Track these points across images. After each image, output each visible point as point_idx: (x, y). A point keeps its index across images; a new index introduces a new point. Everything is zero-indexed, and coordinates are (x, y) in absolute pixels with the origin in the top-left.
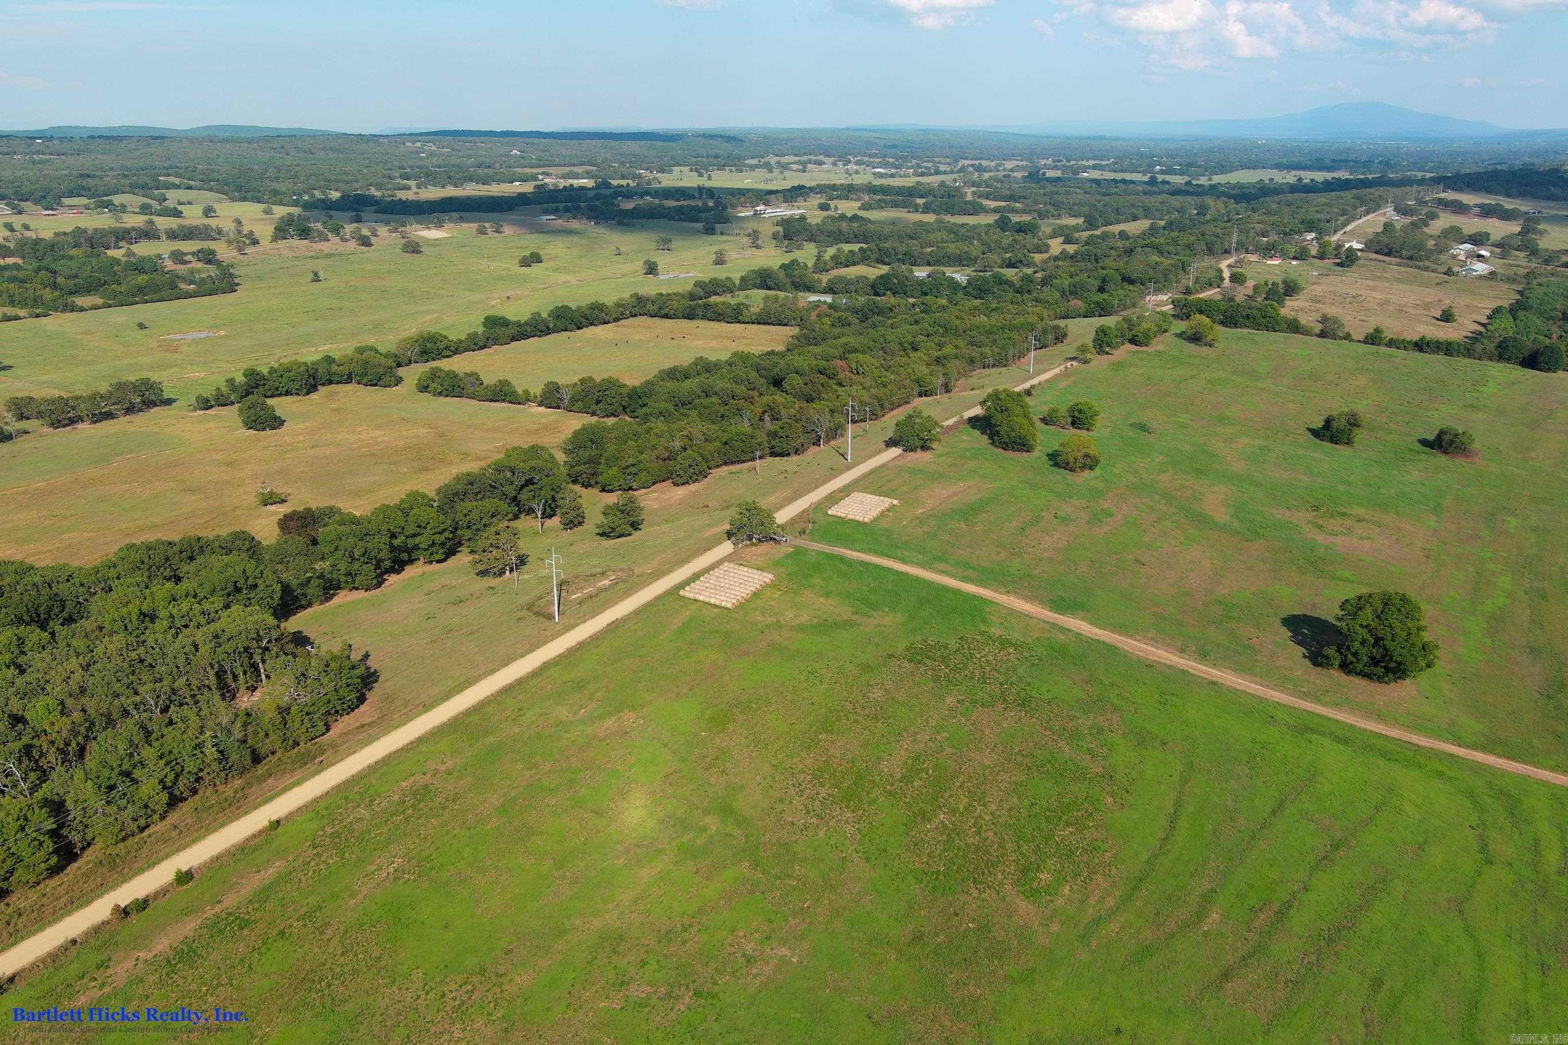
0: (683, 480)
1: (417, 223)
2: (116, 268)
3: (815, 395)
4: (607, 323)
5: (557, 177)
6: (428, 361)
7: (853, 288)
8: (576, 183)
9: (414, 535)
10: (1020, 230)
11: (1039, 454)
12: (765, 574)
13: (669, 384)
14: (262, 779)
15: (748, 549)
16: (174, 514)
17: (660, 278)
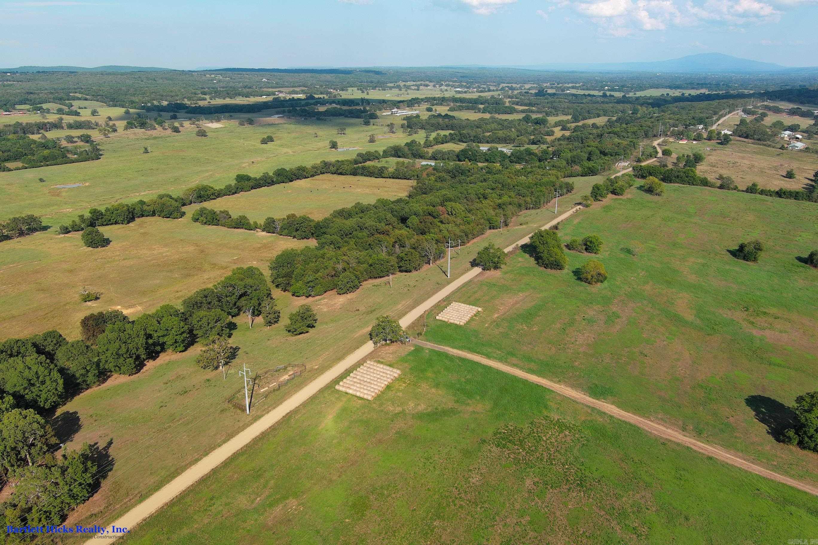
0: (343, 291)
1: (206, 119)
2: (32, 146)
3: (426, 230)
4: (307, 178)
5: (286, 93)
6: (200, 202)
7: (446, 157)
8: (296, 96)
9: (163, 336)
10: (537, 123)
11: (567, 272)
12: (395, 370)
13: (339, 221)
15: (384, 348)
16: (27, 307)
17: (339, 150)
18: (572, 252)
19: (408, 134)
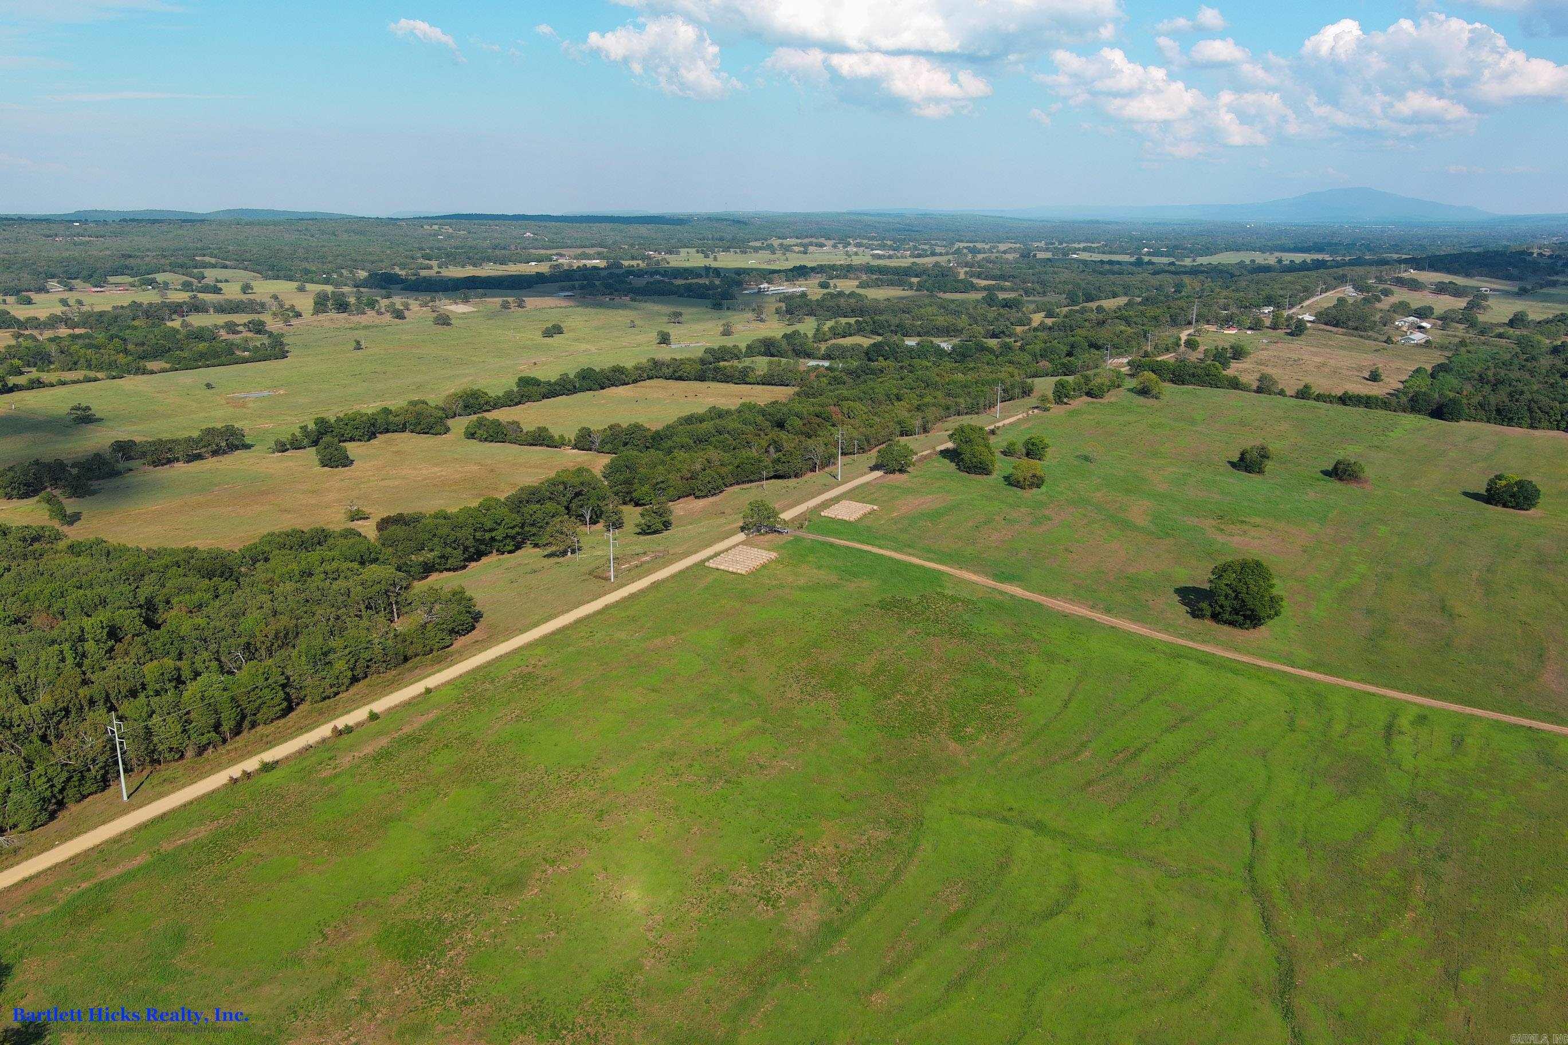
0: (703, 494)
1: (446, 298)
3: (812, 432)
4: (626, 384)
5: (571, 258)
6: (470, 414)
7: (849, 354)
8: (589, 263)
9: (492, 530)
10: (1005, 306)
11: (996, 476)
12: (772, 553)
13: (688, 427)
14: (410, 670)
15: (756, 538)
17: (673, 346)
18: (1008, 458)
19: (787, 323)
